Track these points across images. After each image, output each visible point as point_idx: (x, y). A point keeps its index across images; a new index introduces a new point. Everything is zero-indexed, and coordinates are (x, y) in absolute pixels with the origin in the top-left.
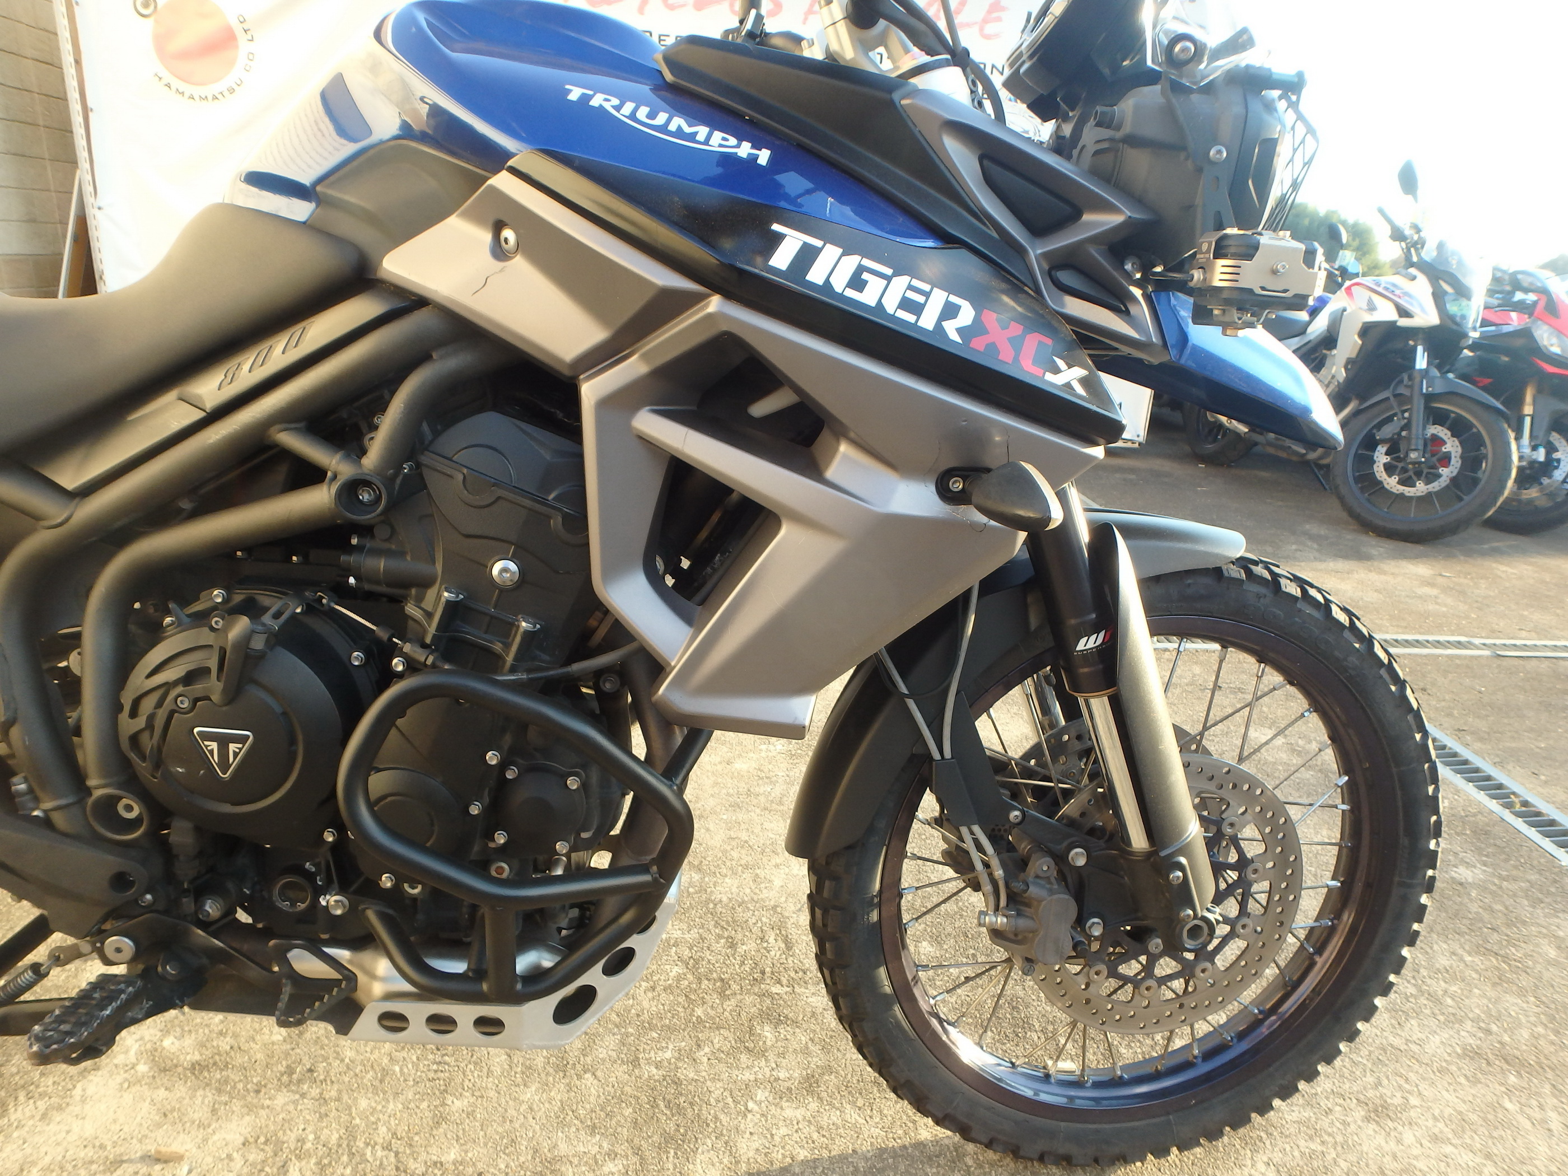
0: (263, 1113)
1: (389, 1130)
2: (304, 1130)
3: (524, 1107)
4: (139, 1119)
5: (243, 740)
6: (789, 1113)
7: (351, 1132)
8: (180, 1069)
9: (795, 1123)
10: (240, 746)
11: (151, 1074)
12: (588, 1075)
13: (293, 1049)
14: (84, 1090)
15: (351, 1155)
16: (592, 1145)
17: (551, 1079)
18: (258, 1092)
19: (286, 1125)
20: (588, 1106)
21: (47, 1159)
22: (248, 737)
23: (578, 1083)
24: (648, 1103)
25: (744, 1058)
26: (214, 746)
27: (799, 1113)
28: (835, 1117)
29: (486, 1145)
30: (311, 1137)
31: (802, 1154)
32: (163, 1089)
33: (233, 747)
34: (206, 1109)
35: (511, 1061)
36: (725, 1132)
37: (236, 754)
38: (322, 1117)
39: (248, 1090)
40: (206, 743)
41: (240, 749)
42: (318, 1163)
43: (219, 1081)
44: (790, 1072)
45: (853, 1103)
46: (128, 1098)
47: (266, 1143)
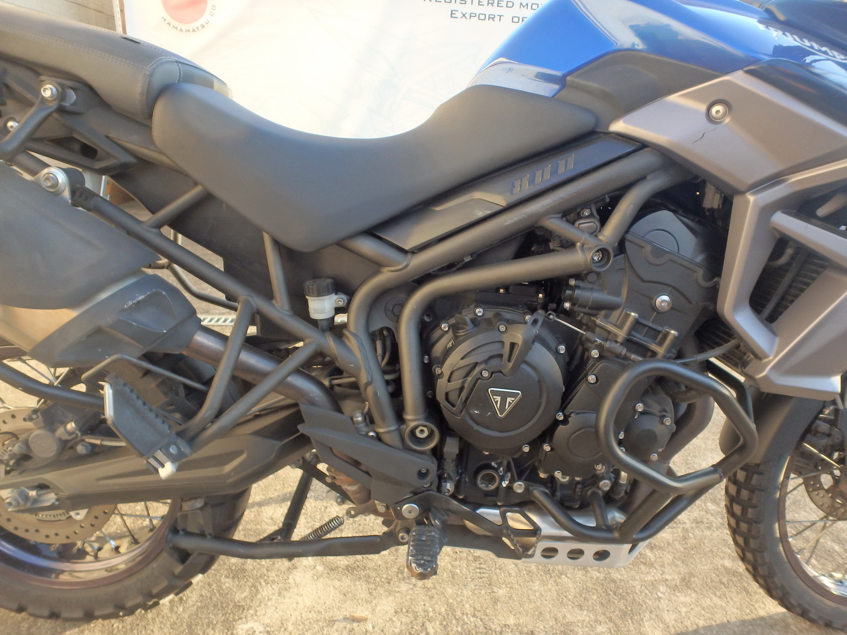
0: (397, 595)
1: (471, 606)
2: (424, 605)
3: (538, 594)
4: (331, 597)
5: (514, 395)
6: (682, 599)
7: (450, 607)
8: (340, 569)
9: (688, 605)
10: (513, 399)
11: (326, 572)
12: (563, 576)
13: (396, 559)
14: (294, 580)
15: (457, 620)
16: (583, 616)
17: (544, 578)
18: (389, 583)
19: (413, 602)
20: (572, 594)
21: (293, 618)
22: (519, 393)
23: (559, 580)
24: (604, 592)
25: (643, 567)
26: (499, 399)
27: (688, 599)
28: (708, 601)
29: (527, 615)
30: (430, 609)
31: (701, 623)
32: (337, 581)
33: (509, 400)
34: (365, 592)
35: (518, 568)
36: (653, 609)
37: (510, 403)
38: (431, 598)
39: (383, 582)
40: (495, 397)
41: (513, 401)
42: (441, 624)
43: (365, 576)
44: (672, 576)
45: (715, 594)
46: (320, 585)
47: (407, 611)
